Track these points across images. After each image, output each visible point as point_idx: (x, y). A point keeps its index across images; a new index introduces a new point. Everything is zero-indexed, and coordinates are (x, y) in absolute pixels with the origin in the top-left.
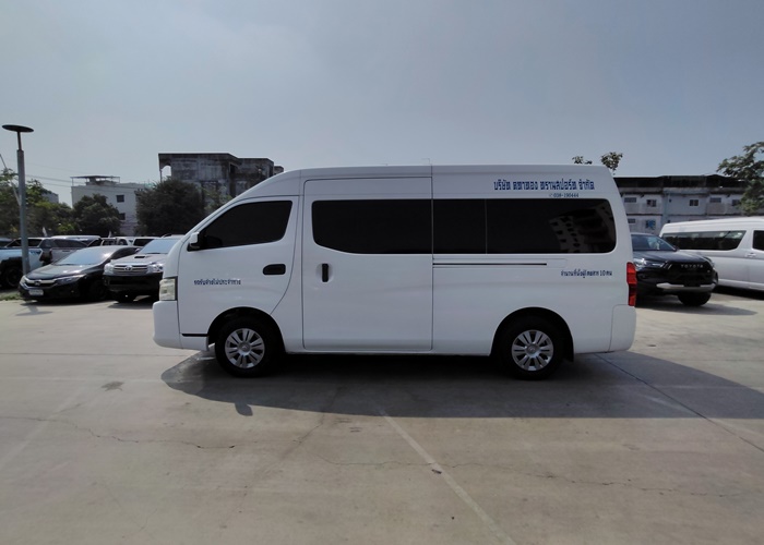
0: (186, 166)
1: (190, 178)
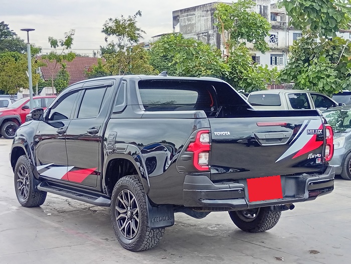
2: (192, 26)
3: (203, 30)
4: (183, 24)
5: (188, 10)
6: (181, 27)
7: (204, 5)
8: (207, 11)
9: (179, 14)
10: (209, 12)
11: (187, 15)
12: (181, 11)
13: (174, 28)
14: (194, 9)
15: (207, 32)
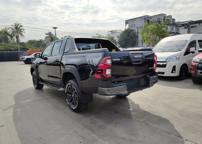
0: (133, 23)
1: (134, 27)
2: (135, 25)
3: (140, 26)
4: (130, 25)
5: (133, 19)
6: (129, 26)
7: (140, 17)
8: (142, 19)
9: (129, 21)
10: (143, 19)
11: (132, 21)
12: (129, 20)
13: (126, 26)
14: (136, 19)
15: (142, 27)
